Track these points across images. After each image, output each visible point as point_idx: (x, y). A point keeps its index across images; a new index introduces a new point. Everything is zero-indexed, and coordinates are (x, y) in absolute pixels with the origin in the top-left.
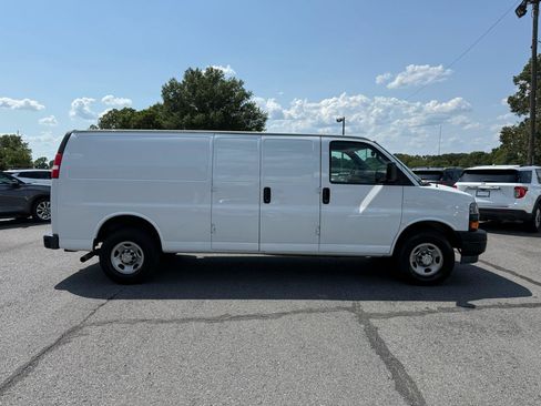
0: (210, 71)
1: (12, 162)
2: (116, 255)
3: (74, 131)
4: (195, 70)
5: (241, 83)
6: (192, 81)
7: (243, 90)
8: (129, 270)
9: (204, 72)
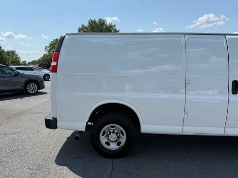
0: (100, 20)
1: (12, 63)
2: (103, 135)
3: (67, 34)
4: (93, 20)
5: (115, 26)
6: (92, 25)
7: (115, 29)
8: (113, 146)
9: (97, 21)
